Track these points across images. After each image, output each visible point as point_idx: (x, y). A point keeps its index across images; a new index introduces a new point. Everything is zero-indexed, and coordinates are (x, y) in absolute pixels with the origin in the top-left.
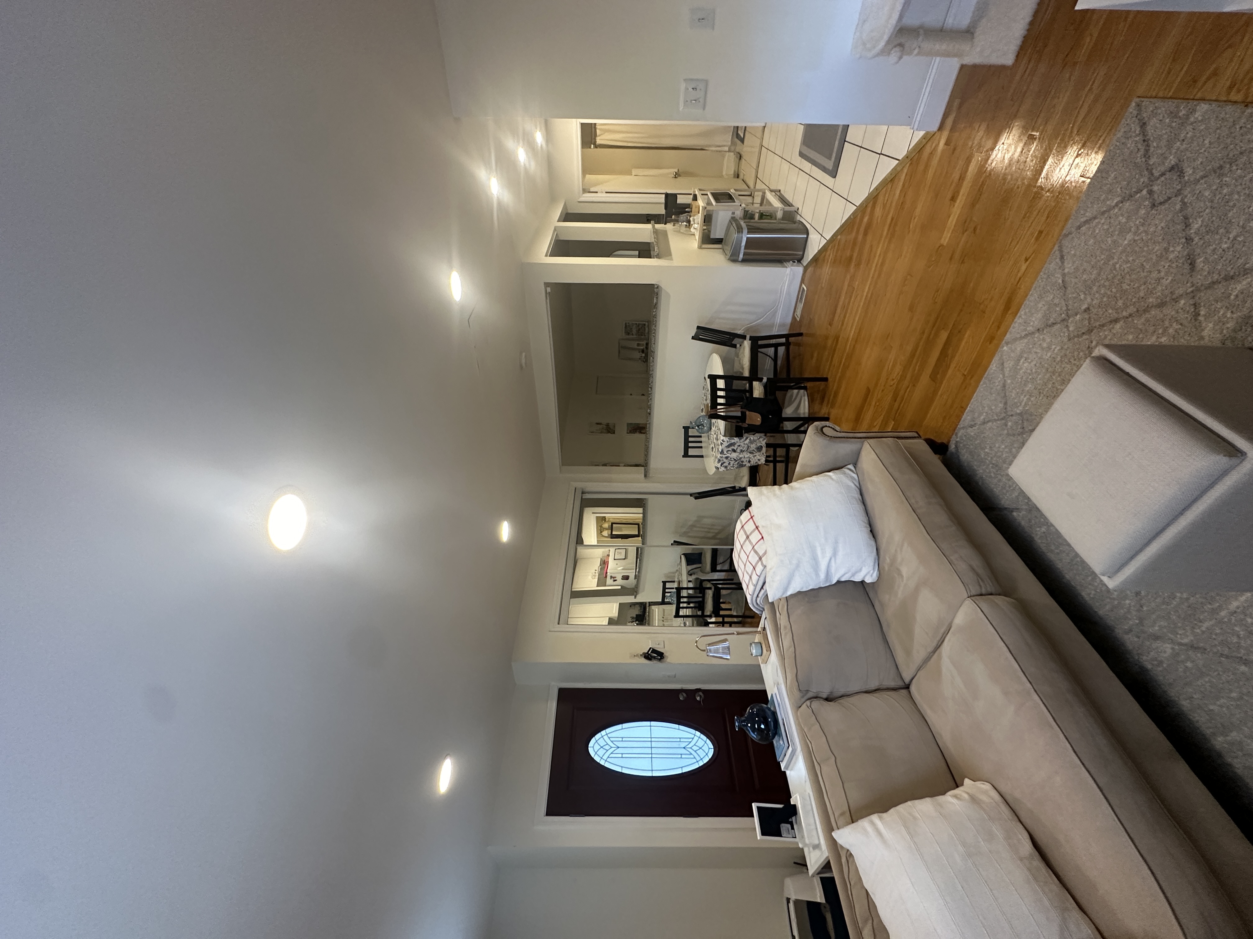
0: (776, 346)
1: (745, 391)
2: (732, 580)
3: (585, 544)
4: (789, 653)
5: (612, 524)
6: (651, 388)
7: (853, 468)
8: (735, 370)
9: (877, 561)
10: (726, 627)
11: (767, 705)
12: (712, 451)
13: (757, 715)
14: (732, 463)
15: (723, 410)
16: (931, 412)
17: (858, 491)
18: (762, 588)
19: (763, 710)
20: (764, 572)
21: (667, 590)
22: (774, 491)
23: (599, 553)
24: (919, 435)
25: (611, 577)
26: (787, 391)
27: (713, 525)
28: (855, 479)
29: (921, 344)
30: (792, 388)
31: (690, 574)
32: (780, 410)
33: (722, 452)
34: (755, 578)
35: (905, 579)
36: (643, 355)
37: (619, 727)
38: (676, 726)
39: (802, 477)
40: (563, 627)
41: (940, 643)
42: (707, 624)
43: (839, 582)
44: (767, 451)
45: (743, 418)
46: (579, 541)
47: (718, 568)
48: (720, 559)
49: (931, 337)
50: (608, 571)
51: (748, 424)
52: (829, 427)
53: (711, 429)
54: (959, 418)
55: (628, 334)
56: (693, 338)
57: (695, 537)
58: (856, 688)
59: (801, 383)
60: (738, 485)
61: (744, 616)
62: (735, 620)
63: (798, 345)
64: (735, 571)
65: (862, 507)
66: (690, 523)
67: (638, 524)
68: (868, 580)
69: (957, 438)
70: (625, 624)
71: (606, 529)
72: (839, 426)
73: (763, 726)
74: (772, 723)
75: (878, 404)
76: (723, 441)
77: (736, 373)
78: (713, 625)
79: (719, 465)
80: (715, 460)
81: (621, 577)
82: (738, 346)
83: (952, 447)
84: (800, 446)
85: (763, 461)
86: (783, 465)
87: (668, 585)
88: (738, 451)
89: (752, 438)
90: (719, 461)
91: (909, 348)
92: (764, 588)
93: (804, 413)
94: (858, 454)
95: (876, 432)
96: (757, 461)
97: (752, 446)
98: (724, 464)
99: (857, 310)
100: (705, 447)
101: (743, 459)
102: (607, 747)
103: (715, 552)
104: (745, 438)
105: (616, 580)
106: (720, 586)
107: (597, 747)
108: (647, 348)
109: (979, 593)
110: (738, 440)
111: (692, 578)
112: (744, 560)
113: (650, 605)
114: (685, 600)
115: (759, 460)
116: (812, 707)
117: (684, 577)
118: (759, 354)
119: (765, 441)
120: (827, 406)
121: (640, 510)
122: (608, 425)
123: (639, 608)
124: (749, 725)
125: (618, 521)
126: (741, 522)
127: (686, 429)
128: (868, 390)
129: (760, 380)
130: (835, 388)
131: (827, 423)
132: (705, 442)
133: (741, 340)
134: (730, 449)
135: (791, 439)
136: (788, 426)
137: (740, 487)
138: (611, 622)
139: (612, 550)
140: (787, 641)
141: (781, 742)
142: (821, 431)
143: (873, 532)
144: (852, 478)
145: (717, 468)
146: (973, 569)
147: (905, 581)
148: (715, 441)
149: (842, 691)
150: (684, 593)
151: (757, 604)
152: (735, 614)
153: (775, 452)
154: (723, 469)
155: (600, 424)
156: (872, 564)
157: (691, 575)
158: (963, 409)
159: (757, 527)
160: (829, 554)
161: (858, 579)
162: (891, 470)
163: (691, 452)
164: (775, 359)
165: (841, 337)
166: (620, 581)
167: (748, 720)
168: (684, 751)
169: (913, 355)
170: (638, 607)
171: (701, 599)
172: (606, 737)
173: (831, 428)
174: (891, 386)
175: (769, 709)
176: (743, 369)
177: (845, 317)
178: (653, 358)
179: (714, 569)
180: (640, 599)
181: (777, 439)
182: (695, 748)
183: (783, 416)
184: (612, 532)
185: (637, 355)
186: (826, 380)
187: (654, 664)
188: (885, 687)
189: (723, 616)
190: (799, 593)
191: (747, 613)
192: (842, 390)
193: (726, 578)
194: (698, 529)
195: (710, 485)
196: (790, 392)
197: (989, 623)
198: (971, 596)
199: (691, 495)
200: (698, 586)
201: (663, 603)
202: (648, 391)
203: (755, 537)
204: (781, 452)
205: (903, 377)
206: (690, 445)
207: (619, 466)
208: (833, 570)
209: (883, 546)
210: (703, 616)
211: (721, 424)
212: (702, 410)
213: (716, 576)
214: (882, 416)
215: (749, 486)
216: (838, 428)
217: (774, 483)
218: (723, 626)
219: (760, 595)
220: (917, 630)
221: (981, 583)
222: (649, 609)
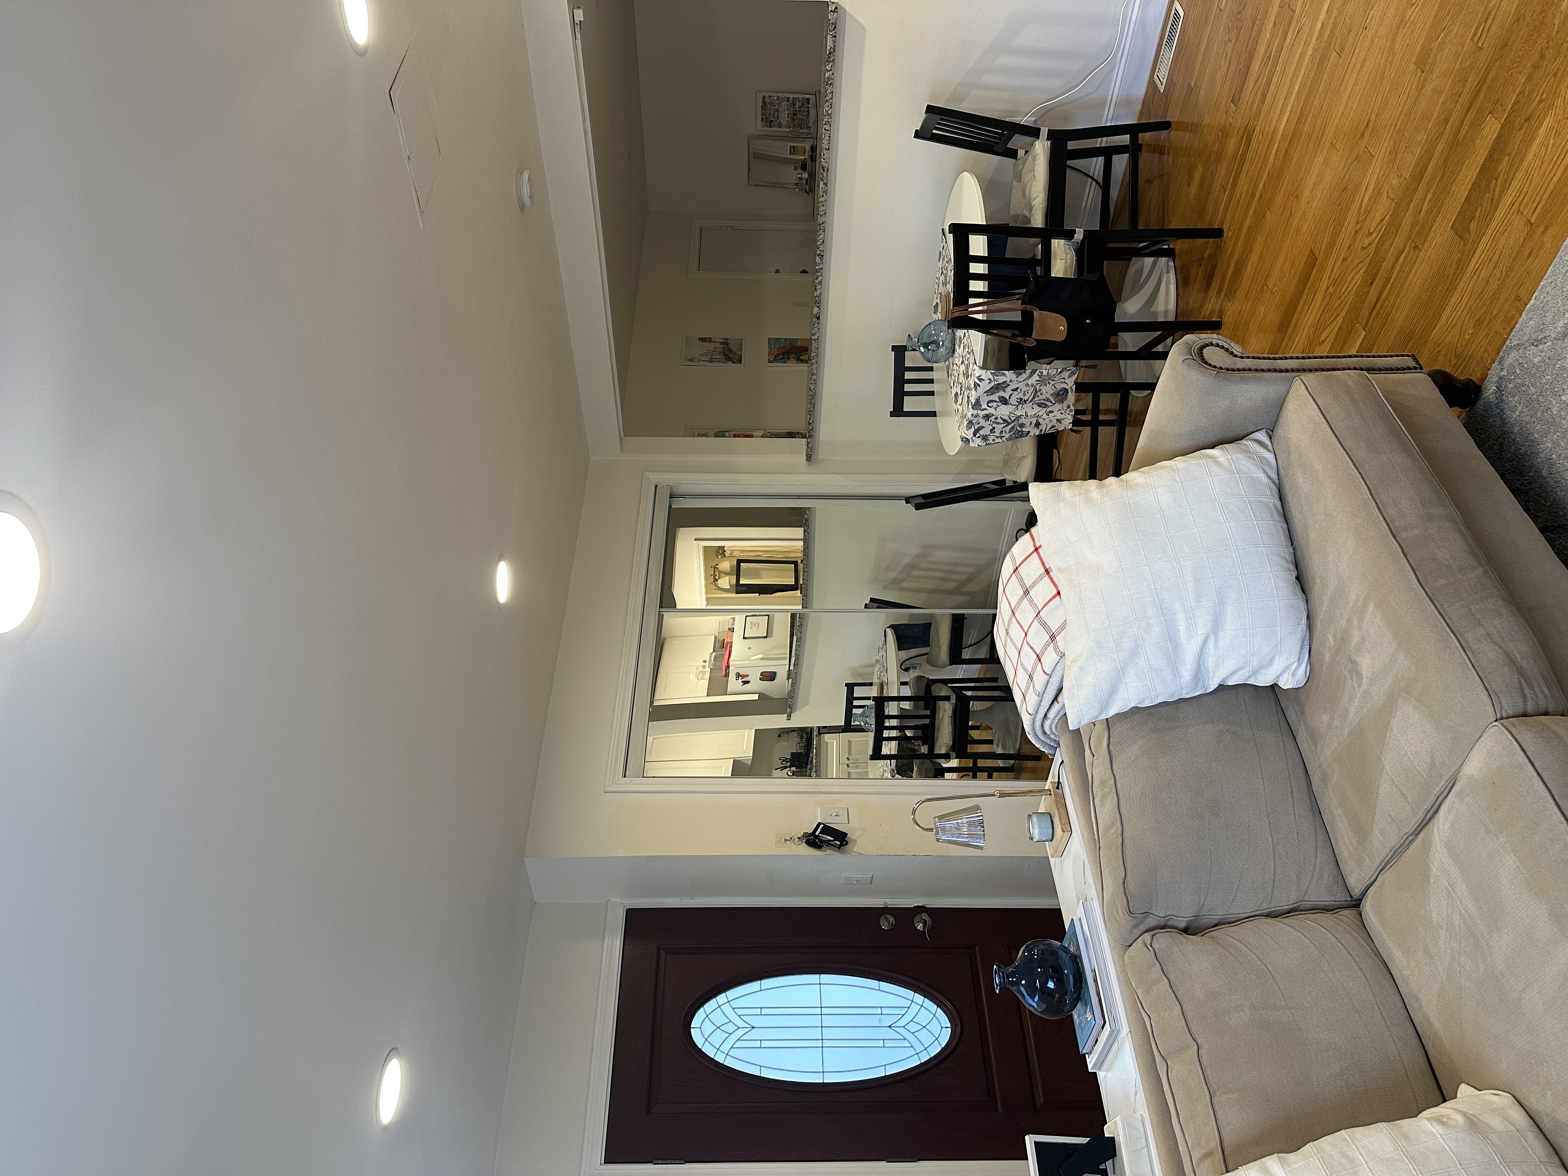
0: (1108, 153)
1: (1032, 262)
2: (995, 680)
3: (677, 608)
4: (1109, 836)
5: (739, 562)
6: (822, 257)
7: (1266, 440)
8: (1012, 213)
9: (1307, 643)
10: (982, 779)
11: (1062, 942)
12: (956, 401)
13: (1041, 962)
14: (998, 428)
15: (980, 308)
16: (1449, 309)
17: (1275, 489)
18: (1056, 698)
19: (1054, 953)
20: (1059, 667)
21: (856, 703)
22: (1088, 491)
23: (712, 624)
24: (1417, 362)
25: (738, 675)
26: (1130, 259)
27: (955, 564)
28: (1268, 463)
29: (1439, 148)
30: (1140, 253)
31: (905, 667)
32: (1111, 304)
33: (977, 405)
34: (1040, 679)
35: (1365, 681)
36: (805, 175)
37: (755, 986)
38: (874, 983)
39: (1151, 460)
40: (633, 783)
41: (1429, 815)
42: (940, 773)
43: (1222, 687)
44: (1077, 400)
45: (1026, 325)
46: (667, 601)
47: (966, 654)
48: (970, 636)
49: (1463, 133)
50: (731, 663)
51: (1036, 340)
52: (1218, 345)
53: (954, 351)
54: (1510, 323)
55: (770, 124)
56: (918, 135)
57: (917, 590)
58: (1250, 910)
59: (1162, 242)
60: (1010, 478)
61: (1019, 756)
62: (1001, 763)
63: (1160, 150)
64: (998, 661)
65: (1281, 525)
66: (906, 561)
67: (795, 563)
68: (1286, 683)
69: (1502, 370)
70: (769, 775)
71: (727, 574)
72: (1242, 343)
73: (1051, 985)
74: (1071, 976)
75: (1331, 290)
76: (980, 380)
77: (1016, 217)
78: (954, 775)
79: (969, 434)
80: (962, 422)
81: (759, 676)
82: (1021, 153)
83: (1490, 389)
84: (1152, 387)
85: (1067, 422)
86: (1114, 429)
87: (858, 692)
88: (1013, 400)
89: (1045, 373)
90: (970, 423)
91: (1410, 161)
92: (1060, 699)
93: (1166, 312)
94: (1278, 408)
95: (1321, 357)
96: (1054, 422)
97: (1044, 389)
98: (982, 432)
99: (1298, 68)
100: (940, 394)
101: (1022, 420)
102: (730, 1028)
103: (958, 622)
104: (1028, 371)
105: (748, 682)
106: (969, 693)
107: (708, 1028)
108: (813, 159)
109: (1520, 710)
110: (1014, 377)
111: (908, 677)
112: (1018, 641)
113: (819, 734)
114: (894, 722)
115: (1059, 421)
116: (1156, 946)
117: (893, 675)
118: (1069, 172)
119: (1074, 377)
120: (1219, 294)
121: (799, 532)
122: (725, 342)
123: (798, 740)
124: (1023, 982)
125: (751, 556)
126: (1013, 559)
127: (899, 351)
128: (1313, 258)
129: (1068, 235)
130: (1237, 252)
131: (1213, 337)
132: (941, 381)
133: (1028, 139)
134: (995, 397)
135: (1133, 371)
136: (1129, 341)
137: (1015, 482)
138: (739, 769)
139: (740, 618)
140: (1105, 811)
141: (1089, 1016)
142: (1199, 355)
143: (1300, 579)
144: (1264, 461)
145: (966, 441)
146: (1511, 660)
147: (1365, 686)
148: (962, 379)
149: (1220, 914)
150: (892, 708)
151: (1045, 733)
152: (1000, 751)
153: (1096, 402)
154: (978, 441)
155: (710, 340)
156: (1297, 648)
157: (906, 670)
158: (1520, 303)
159: (1047, 571)
160: (1202, 630)
161: (1263, 680)
162: (1348, 444)
163: (910, 404)
164: (1105, 185)
165: (1258, 129)
166: (756, 684)
167: (1020, 973)
168: (890, 1034)
169: (1418, 176)
170: (795, 739)
171: (927, 721)
172: (726, 1008)
173: (1223, 347)
174: (1363, 248)
175: (1066, 950)
176: (1031, 208)
177: (1268, 84)
178: (825, 184)
179: (955, 658)
180: (799, 720)
181: (1104, 372)
182: (913, 1027)
183: (1118, 319)
184: (738, 580)
185: (791, 175)
186: (1217, 233)
187: (827, 855)
188: (1309, 904)
189: (976, 756)
190: (1136, 710)
191: (1026, 750)
192: (1254, 258)
193: (982, 676)
194: (923, 573)
195: (951, 477)
196: (1136, 263)
197: (1535, 774)
198: (1502, 719)
199: (908, 500)
200: (922, 694)
201: (848, 728)
202: (816, 264)
203: (1043, 591)
204: (1109, 401)
205: (1392, 227)
206: (908, 388)
207: (752, 436)
208: (1210, 662)
209: (1321, 613)
210: (932, 755)
211: (976, 340)
212: (936, 306)
213: (961, 671)
214: (1340, 320)
215: (1035, 481)
216: (1237, 349)
217: (1093, 474)
218: (974, 777)
219: (1051, 715)
220: (1385, 789)
221: (1527, 691)
222: (819, 741)
